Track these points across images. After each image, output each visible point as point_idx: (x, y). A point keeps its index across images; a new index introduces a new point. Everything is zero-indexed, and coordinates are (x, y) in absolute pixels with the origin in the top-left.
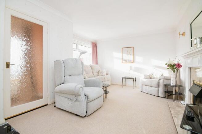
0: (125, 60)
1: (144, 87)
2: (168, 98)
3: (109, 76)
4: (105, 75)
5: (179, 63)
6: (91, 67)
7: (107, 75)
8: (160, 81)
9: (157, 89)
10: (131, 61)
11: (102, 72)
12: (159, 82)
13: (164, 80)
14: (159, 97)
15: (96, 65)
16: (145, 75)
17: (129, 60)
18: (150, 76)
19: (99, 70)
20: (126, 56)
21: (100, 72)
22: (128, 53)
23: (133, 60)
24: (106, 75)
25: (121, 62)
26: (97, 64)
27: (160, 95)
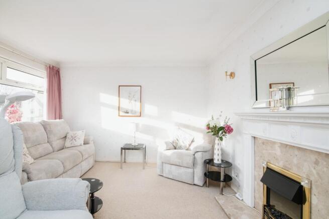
0: (125, 111)
1: (167, 168)
2: (208, 187)
3: (90, 148)
4: (81, 145)
5: (228, 124)
6: (45, 125)
7: (88, 144)
8: (195, 155)
9: (190, 170)
10: (135, 112)
11: (74, 138)
12: (194, 158)
13: (202, 154)
14: (194, 185)
15: (58, 120)
16: (166, 143)
17: (132, 111)
18: (174, 144)
19: (68, 133)
20: (126, 104)
21: (69, 136)
22: (130, 97)
23: (139, 111)
24: (84, 144)
25: (118, 114)
26: (60, 118)
27: (196, 182)
